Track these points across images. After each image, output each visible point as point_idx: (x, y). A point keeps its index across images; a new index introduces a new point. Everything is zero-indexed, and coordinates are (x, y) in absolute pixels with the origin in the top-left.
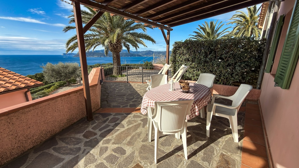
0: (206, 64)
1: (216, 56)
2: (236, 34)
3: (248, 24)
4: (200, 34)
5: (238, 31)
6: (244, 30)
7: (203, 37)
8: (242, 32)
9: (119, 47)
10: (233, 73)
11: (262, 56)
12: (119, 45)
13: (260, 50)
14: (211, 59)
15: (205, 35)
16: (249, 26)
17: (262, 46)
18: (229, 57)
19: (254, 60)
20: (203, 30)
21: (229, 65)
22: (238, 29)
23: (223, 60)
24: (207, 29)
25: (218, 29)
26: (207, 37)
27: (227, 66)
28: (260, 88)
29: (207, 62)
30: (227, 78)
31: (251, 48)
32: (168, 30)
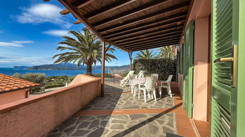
0: (152, 71)
1: (156, 67)
2: (161, 56)
3: (167, 51)
4: (141, 55)
5: (162, 55)
6: (165, 54)
7: (142, 57)
8: (165, 55)
10: (165, 75)
11: (176, 67)
13: (174, 64)
14: (154, 68)
15: (143, 56)
16: (168, 52)
17: (175, 62)
18: (162, 67)
19: (173, 68)
20: (142, 53)
21: (163, 71)
22: (162, 54)
23: (160, 68)
24: (145, 53)
25: (151, 53)
26: (145, 57)
27: (162, 71)
28: (177, 82)
29: (152, 70)
30: (162, 78)
31: (171, 63)
32: (131, 53)
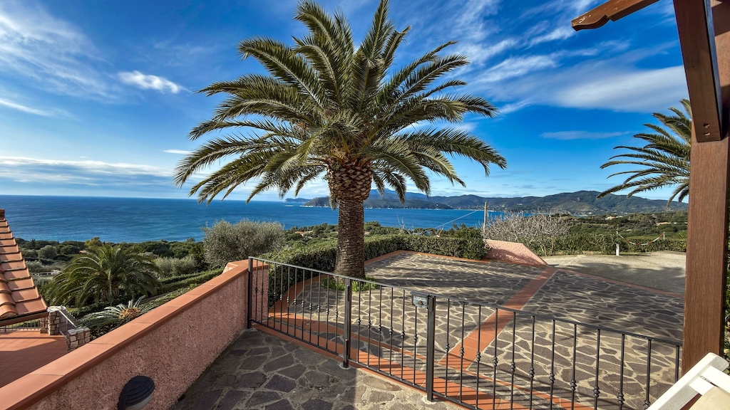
9: (360, 183)
12: (361, 177)
